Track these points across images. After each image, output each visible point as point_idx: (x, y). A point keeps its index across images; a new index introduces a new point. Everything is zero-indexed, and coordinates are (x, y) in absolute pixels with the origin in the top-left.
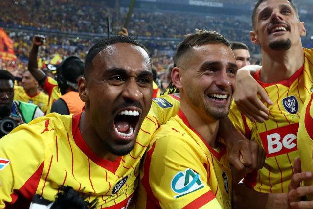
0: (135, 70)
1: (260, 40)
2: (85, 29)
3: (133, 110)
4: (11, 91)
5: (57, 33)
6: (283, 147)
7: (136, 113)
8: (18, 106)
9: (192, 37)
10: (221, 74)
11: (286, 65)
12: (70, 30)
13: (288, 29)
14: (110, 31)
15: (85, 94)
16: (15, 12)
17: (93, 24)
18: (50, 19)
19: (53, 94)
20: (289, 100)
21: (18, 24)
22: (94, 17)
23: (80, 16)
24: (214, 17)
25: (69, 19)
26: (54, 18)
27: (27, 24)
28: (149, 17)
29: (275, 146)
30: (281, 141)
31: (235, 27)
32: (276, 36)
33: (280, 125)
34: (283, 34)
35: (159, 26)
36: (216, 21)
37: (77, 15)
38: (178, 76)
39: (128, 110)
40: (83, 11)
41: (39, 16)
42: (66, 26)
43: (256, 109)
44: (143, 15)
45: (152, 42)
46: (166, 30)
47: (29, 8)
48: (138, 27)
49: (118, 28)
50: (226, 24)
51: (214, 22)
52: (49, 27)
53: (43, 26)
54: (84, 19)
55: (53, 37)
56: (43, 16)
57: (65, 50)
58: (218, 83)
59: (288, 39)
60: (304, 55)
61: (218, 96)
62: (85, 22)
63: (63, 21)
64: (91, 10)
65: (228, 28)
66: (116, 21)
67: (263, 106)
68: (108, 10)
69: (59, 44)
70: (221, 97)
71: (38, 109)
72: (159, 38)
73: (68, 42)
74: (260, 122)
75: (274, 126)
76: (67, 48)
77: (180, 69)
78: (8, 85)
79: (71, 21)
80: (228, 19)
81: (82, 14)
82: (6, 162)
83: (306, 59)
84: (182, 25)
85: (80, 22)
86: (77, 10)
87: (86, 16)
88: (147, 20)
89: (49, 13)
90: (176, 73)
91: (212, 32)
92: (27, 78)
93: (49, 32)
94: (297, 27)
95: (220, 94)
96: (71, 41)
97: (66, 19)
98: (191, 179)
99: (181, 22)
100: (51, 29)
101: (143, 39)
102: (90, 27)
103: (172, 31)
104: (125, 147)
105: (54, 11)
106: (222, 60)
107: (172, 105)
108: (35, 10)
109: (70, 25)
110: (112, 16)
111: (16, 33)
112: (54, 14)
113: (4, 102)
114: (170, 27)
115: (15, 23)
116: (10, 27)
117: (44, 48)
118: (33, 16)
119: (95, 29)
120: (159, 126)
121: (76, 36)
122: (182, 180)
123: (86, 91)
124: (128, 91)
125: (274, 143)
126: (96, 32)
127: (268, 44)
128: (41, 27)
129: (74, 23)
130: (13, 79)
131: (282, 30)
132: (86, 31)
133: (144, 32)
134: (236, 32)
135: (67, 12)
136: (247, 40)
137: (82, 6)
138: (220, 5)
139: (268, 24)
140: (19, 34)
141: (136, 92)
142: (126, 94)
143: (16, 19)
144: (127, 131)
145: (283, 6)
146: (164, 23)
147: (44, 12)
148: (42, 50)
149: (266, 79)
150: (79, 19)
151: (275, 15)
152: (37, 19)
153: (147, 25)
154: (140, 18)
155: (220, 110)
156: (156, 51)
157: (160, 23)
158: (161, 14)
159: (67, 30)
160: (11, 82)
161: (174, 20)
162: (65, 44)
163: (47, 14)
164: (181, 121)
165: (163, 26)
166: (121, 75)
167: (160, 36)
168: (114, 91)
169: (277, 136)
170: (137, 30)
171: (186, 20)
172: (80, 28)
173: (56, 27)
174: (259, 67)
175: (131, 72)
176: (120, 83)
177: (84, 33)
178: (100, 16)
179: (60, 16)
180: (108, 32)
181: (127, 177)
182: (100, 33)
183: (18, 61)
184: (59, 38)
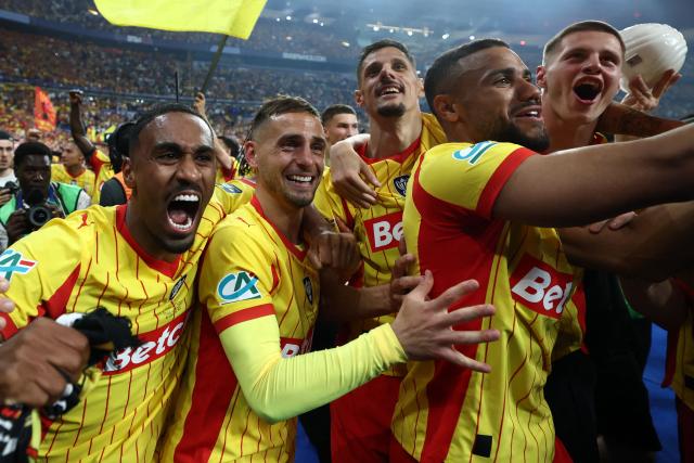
0: (192, 145)
1: (367, 101)
2: (147, 89)
3: (190, 195)
4: (47, 170)
5: (111, 94)
6: (394, 239)
7: (194, 198)
8: (57, 189)
9: (270, 104)
10: (303, 150)
11: (399, 135)
12: (127, 91)
13: (402, 90)
14: (180, 91)
15: (131, 178)
16: (55, 66)
17: (157, 83)
18: (102, 76)
19: (101, 174)
20: (402, 180)
21: (59, 82)
22: (159, 74)
23: (140, 72)
24: (315, 75)
25: (126, 76)
26: (106, 74)
27: (71, 82)
28: (232, 73)
29: (383, 238)
30: (391, 231)
31: (341, 87)
32: (386, 99)
33: (390, 211)
34: (394, 97)
35: (244, 85)
36: (318, 79)
37: (137, 71)
38: (253, 153)
39: (184, 195)
40: (146, 66)
41: (86, 72)
42: (122, 85)
43: (358, 192)
44: (222, 71)
45: (234, 106)
46: (253, 90)
47: (73, 61)
48: (216, 87)
49: (191, 88)
50: (330, 84)
51: (315, 81)
52: (100, 86)
53: (92, 85)
54: (145, 76)
55: (106, 99)
56: (92, 72)
57: (120, 115)
58: (299, 162)
59: (401, 104)
60: (423, 123)
61: (298, 178)
62: (147, 80)
63: (118, 79)
64: (155, 64)
65: (334, 89)
66: (188, 78)
67: (368, 187)
68: (178, 63)
69: (113, 108)
70: (302, 179)
71: (83, 193)
72: (243, 102)
73: (124, 106)
74: (365, 207)
75: (383, 212)
76: (123, 113)
77: (254, 143)
78: (44, 162)
79: (129, 78)
80: (333, 77)
81: (144, 69)
82: (31, 264)
83: (425, 128)
84: (274, 84)
85: (141, 79)
86: (136, 65)
87: (149, 71)
88: (229, 78)
89: (100, 68)
90: (251, 149)
91: (296, 98)
92: (69, 151)
93: (101, 93)
94: (413, 87)
95: (301, 176)
96: (128, 105)
97: (123, 76)
98: (244, 284)
99: (273, 81)
100: (103, 88)
101: (223, 103)
102: (153, 87)
103: (261, 92)
104: (183, 242)
105: (106, 65)
106: (304, 133)
107: (241, 191)
108: (82, 64)
109: (127, 84)
110: (182, 72)
111: (57, 93)
112: (107, 69)
113: (37, 184)
114: (258, 87)
115: (55, 81)
116: (48, 86)
117: (93, 113)
118: (78, 71)
119: (160, 89)
120: (225, 216)
121: (135, 98)
122: (233, 283)
123: (132, 173)
124: (183, 171)
125: (383, 233)
126: (162, 94)
127: (375, 109)
128: (89, 86)
129: (132, 81)
130: (51, 154)
131: (394, 92)
132: (149, 92)
133: (224, 93)
134: (343, 93)
135: (124, 67)
136: (354, 105)
137: (144, 59)
138: (322, 59)
139: (376, 84)
140: (60, 96)
141: (193, 172)
142: (180, 174)
143: (55, 75)
144: (185, 223)
145: (396, 60)
146: (250, 82)
147: (94, 67)
148: (90, 116)
149: (374, 152)
150: (139, 76)
151: (385, 72)
152: (84, 76)
153: (228, 84)
154: (219, 76)
155: (302, 196)
156: (240, 118)
157: (245, 81)
158: (246, 70)
159: (124, 91)
160: (47, 158)
161: (263, 78)
162: (120, 109)
163: (97, 69)
164: (253, 209)
165: (249, 85)
166: (174, 152)
167: (245, 99)
168: (165, 172)
169: (386, 225)
170: (215, 91)
171: (278, 78)
172: (141, 88)
173: (109, 86)
174: (367, 136)
175: (186, 147)
176: (173, 161)
177: (145, 95)
178: (167, 72)
179: (114, 72)
180: (177, 93)
181: (185, 276)
182: (167, 94)
183: (59, 130)
184: (112, 100)
